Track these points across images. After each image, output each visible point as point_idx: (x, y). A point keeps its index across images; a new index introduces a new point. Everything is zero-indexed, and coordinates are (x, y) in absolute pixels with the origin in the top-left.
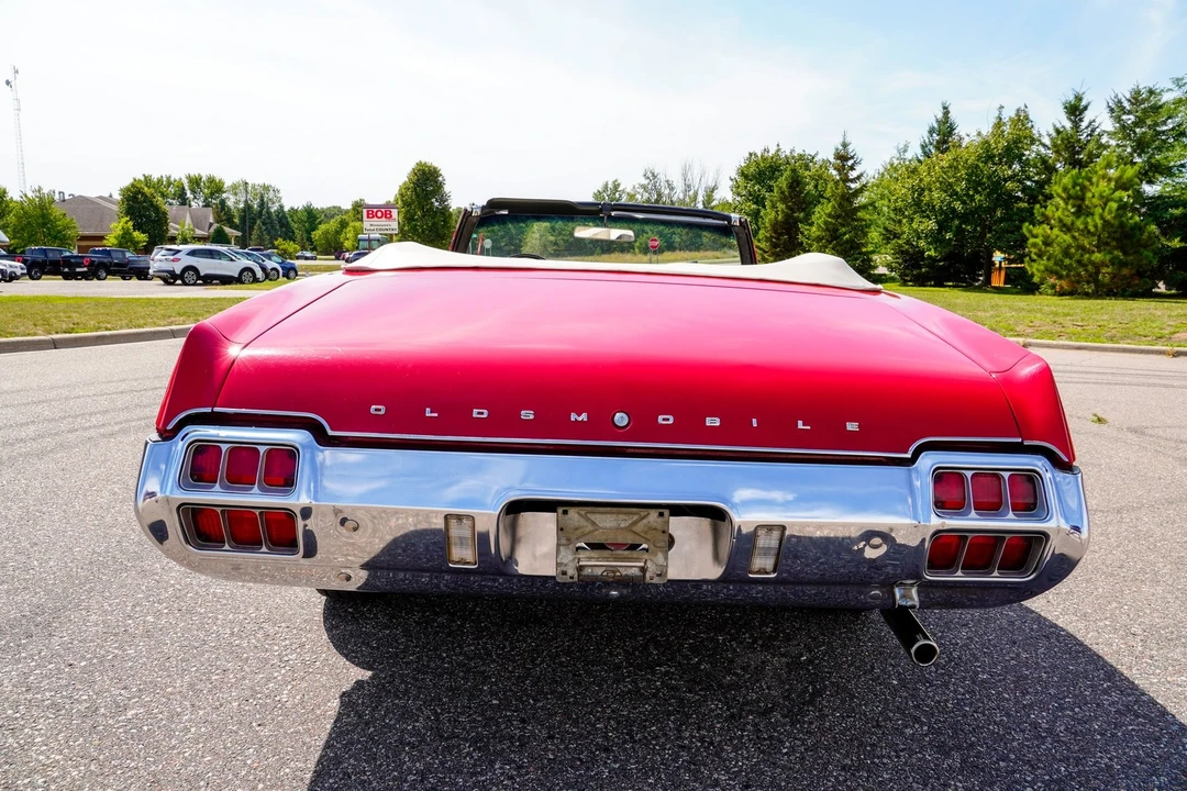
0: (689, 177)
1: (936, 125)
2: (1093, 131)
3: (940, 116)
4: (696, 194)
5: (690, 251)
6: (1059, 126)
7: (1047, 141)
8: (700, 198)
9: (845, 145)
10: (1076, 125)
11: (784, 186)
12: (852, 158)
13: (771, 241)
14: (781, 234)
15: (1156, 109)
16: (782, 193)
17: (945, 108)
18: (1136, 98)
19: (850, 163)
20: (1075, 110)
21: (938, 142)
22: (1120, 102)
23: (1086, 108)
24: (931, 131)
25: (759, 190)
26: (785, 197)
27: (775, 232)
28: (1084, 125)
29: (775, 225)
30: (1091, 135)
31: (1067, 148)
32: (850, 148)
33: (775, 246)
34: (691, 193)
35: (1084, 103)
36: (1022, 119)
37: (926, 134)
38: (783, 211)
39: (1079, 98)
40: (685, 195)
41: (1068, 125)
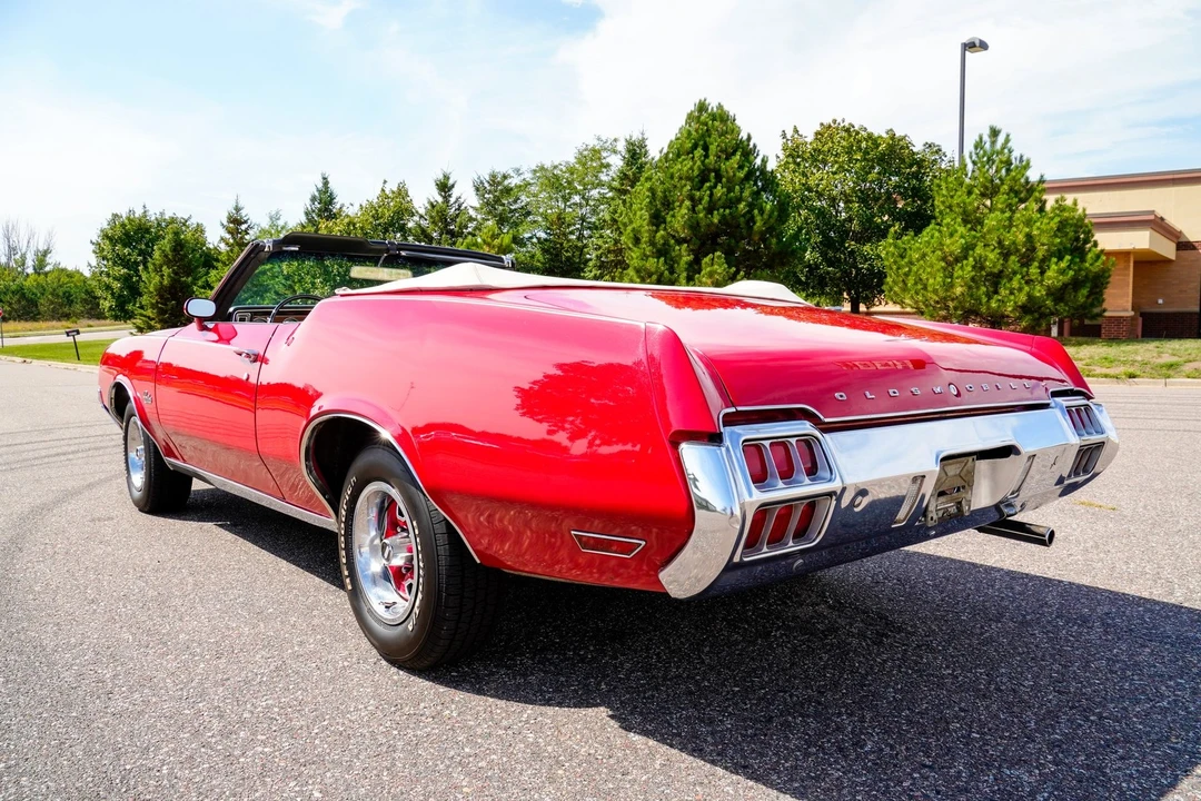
0: (14, 238)
1: (317, 194)
2: (460, 206)
3: (320, 185)
4: (23, 257)
5: (26, 320)
6: (432, 200)
7: (422, 211)
8: (30, 263)
9: (238, 209)
10: (446, 198)
11: (168, 249)
12: (246, 222)
13: (157, 307)
14: (167, 299)
15: (508, 191)
16: (166, 256)
17: (324, 178)
18: (494, 180)
19: (244, 227)
20: (444, 187)
21: (320, 210)
22: (482, 182)
23: (453, 186)
24: (313, 199)
25: (129, 254)
26: (170, 261)
27: (161, 297)
28: (452, 200)
29: (161, 290)
30: (459, 209)
31: (441, 220)
32: (243, 213)
33: (161, 312)
34: (17, 257)
35: (451, 182)
36: (402, 192)
37: (308, 203)
38: (169, 276)
39: (447, 177)
40: (9, 258)
41: (440, 200)
